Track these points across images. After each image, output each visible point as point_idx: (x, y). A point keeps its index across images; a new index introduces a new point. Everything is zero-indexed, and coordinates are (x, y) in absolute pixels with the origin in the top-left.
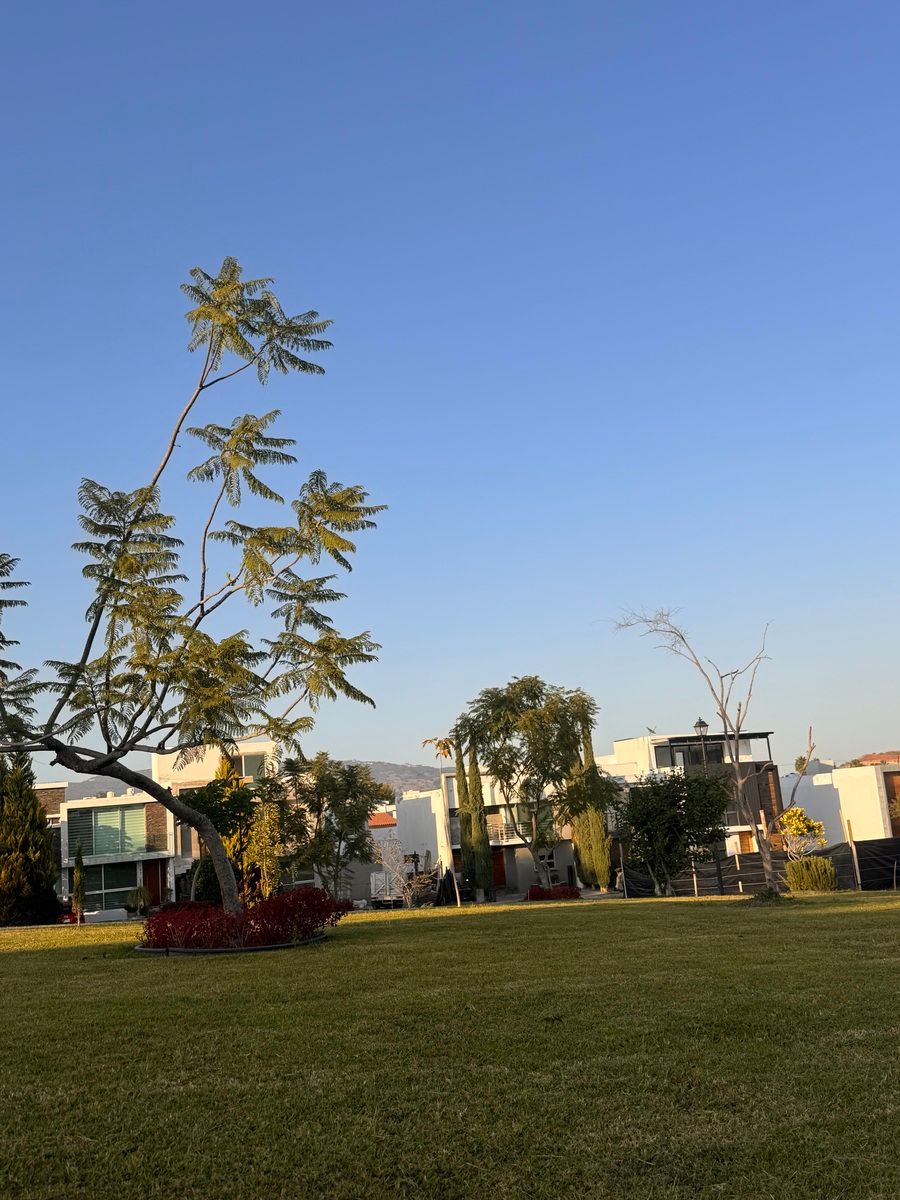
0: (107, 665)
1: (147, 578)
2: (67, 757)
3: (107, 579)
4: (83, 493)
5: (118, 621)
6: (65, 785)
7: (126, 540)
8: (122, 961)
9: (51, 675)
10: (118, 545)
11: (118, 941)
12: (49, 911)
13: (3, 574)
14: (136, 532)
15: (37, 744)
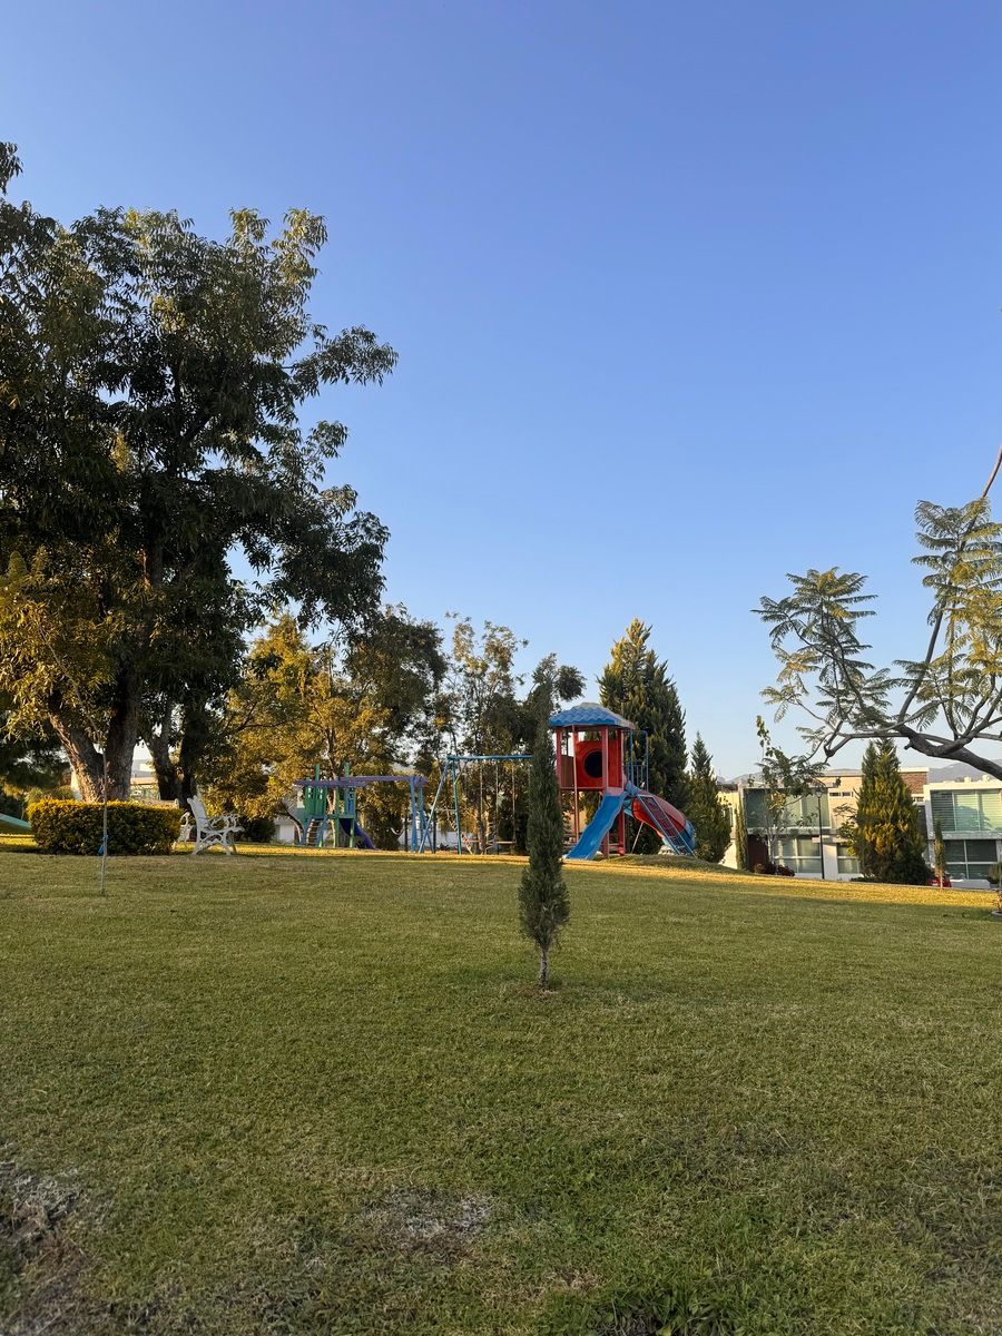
0: (948, 662)
1: (982, 582)
2: (919, 743)
3: (945, 586)
4: (920, 513)
5: (957, 623)
6: (925, 769)
7: (961, 550)
8: (979, 922)
9: (899, 672)
10: (954, 556)
11: (976, 905)
12: (921, 877)
13: (853, 590)
14: (969, 541)
15: (893, 731)
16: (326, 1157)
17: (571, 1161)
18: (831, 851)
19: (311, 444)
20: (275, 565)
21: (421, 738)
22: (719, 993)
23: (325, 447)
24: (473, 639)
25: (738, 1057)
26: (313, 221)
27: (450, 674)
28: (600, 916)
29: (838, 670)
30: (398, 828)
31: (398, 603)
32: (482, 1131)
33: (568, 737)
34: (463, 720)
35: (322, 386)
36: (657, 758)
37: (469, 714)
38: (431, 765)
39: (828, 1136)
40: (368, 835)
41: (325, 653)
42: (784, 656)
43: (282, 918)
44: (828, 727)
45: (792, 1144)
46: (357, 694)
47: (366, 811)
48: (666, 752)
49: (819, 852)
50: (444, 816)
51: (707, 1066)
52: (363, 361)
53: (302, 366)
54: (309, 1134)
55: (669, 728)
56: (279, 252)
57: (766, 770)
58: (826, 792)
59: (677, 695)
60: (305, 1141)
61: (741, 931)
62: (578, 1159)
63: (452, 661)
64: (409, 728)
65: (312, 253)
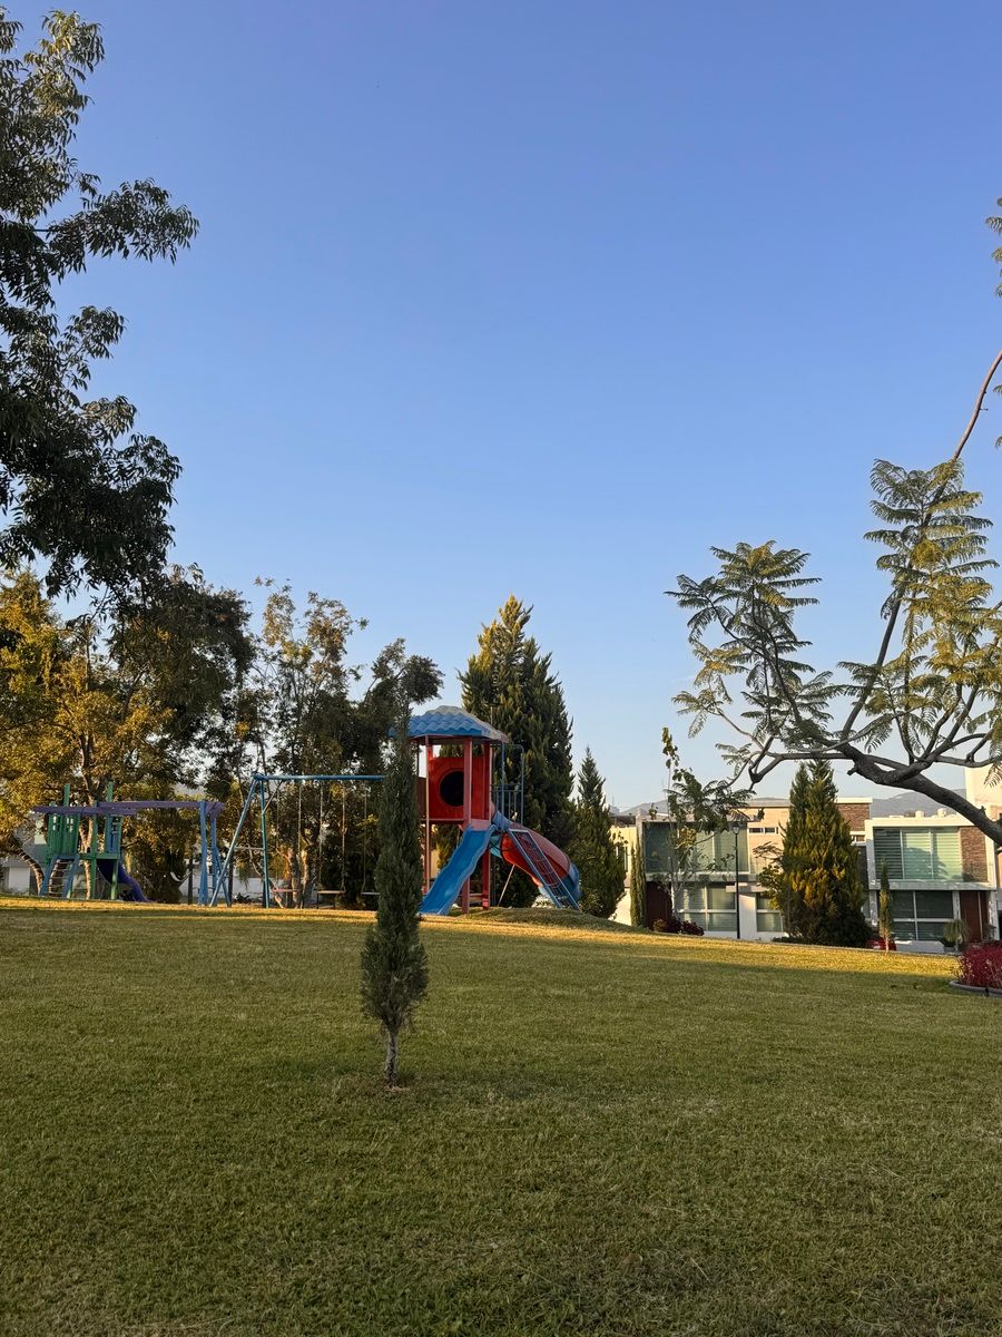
0: (905, 666)
1: (949, 566)
2: (866, 767)
3: (903, 570)
4: (876, 476)
5: (917, 617)
6: (869, 800)
7: (925, 525)
8: (935, 994)
9: (844, 677)
10: (916, 532)
11: (930, 973)
12: (859, 936)
13: (792, 571)
14: (936, 514)
15: (834, 751)
16: (102, 1312)
17: (431, 1307)
18: (748, 903)
19: (70, 338)
20: (15, 504)
21: (215, 750)
22: (616, 1085)
23: (91, 343)
24: (293, 616)
25: (643, 1166)
26: (84, 30)
27: (259, 662)
28: (461, 989)
29: (769, 672)
30: (180, 873)
31: (192, 563)
32: (312, 1272)
33: (418, 751)
34: (276, 726)
35: (90, 258)
36: (535, 781)
37: (283, 718)
38: (228, 787)
39: (755, 1264)
40: (137, 882)
41: (84, 627)
42: (703, 652)
43: (25, 996)
44: (754, 744)
45: (711, 1276)
46: (126, 687)
47: (135, 849)
48: (546, 774)
49: (734, 903)
50: (244, 856)
51: (603, 1179)
52: (149, 228)
53: (62, 229)
54: (76, 1282)
55: (552, 742)
56: (35, 69)
57: (672, 799)
58: (746, 827)
59: (563, 698)
60: (73, 1292)
61: (641, 1006)
62: (441, 1304)
63: (263, 645)
64: (200, 735)
65: (80, 74)
